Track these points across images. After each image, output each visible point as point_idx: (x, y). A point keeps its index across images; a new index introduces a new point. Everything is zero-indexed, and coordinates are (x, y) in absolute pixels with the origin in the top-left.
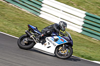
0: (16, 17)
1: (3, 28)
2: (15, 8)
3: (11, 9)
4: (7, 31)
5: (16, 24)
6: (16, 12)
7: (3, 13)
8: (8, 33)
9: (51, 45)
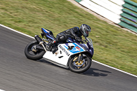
0: (133, 47)
1: (115, 62)
2: (131, 35)
3: (126, 36)
4: (119, 66)
5: (132, 56)
6: (133, 39)
7: (115, 41)
8: (121, 68)
9: (64, 54)
